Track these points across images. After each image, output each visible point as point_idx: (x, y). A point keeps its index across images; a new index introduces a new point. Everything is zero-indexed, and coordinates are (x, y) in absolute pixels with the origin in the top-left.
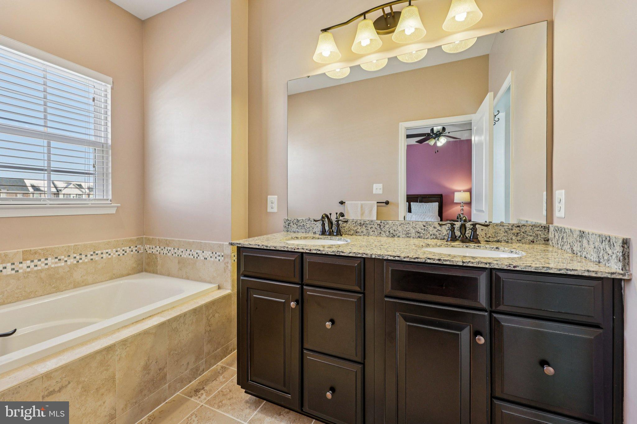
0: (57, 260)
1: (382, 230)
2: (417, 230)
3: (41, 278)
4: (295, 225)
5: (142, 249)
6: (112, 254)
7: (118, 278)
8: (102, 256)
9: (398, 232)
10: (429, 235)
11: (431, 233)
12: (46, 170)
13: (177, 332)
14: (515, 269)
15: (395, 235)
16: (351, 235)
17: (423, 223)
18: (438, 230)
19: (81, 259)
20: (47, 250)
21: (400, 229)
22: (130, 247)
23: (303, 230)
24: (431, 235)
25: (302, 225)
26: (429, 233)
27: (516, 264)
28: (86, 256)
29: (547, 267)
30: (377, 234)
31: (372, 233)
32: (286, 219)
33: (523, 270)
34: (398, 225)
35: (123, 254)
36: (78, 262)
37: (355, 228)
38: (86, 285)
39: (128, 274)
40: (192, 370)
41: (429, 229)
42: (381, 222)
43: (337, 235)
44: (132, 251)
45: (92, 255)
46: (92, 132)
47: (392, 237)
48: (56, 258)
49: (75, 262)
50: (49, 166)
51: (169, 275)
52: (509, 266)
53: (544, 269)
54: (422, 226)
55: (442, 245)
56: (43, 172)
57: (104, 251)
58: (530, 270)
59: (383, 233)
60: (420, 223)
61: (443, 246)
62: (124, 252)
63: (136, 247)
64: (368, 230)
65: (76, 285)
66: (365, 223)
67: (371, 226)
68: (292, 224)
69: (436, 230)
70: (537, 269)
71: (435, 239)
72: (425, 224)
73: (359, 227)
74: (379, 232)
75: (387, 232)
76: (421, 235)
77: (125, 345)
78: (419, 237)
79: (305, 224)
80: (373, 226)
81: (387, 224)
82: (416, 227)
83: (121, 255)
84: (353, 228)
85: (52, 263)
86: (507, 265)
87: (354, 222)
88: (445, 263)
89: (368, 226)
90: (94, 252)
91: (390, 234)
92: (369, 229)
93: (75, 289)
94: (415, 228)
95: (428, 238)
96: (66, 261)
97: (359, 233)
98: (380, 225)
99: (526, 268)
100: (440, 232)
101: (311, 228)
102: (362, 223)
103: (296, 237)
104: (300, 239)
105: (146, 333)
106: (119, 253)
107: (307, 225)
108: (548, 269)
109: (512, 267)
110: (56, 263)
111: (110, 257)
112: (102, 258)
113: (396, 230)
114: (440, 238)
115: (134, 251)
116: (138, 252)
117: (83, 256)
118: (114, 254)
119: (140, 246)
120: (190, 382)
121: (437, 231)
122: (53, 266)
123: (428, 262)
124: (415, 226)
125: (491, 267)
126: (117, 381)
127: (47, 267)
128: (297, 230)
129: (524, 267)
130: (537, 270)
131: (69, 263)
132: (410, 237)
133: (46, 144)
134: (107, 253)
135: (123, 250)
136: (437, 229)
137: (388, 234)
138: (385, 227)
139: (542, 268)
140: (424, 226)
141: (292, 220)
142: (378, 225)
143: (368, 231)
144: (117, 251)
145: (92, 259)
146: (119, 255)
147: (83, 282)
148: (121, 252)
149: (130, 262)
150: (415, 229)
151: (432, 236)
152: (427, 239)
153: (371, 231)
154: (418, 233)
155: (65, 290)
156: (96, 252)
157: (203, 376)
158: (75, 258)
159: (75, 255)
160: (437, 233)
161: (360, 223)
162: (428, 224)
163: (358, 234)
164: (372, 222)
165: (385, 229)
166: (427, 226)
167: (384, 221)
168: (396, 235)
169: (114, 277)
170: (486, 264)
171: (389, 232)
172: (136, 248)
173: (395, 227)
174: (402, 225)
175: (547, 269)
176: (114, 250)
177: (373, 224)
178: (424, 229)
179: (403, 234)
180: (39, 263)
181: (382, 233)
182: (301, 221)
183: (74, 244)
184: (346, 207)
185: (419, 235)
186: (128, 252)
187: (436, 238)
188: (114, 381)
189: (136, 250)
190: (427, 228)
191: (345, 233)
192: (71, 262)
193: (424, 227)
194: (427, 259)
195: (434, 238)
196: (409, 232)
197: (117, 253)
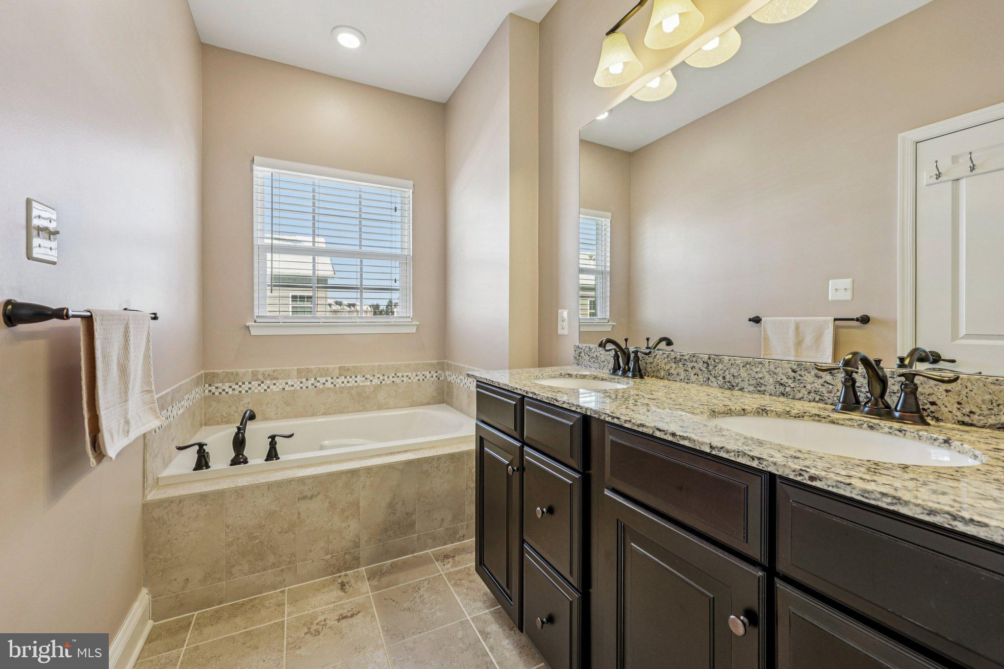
0: (364, 379)
1: (711, 373)
2: (779, 379)
3: (352, 395)
4: (587, 356)
5: (443, 376)
6: (412, 378)
7: (418, 406)
8: (402, 379)
9: (740, 380)
10: (804, 391)
11: (809, 387)
12: (357, 288)
13: (428, 476)
14: (814, 484)
15: (735, 384)
16: (661, 379)
17: (790, 365)
18: (825, 382)
19: (384, 380)
20: (356, 367)
21: (744, 373)
22: (430, 373)
23: (596, 365)
24: (809, 393)
25: (595, 356)
26: (805, 387)
27: (817, 473)
28: (388, 377)
29: (894, 497)
30: (701, 380)
31: (693, 378)
32: (577, 345)
33: (830, 489)
34: (741, 366)
35: (423, 380)
36: (381, 382)
37: (667, 367)
38: (388, 408)
39: (429, 404)
40: (447, 529)
41: (805, 378)
42: (709, 358)
43: (634, 376)
44: (432, 377)
45: (393, 377)
46: (398, 245)
47: (730, 388)
48: (364, 376)
49: (379, 383)
50: (361, 285)
51: (461, 410)
52: (800, 475)
53: (885, 499)
54: (790, 371)
55: (803, 417)
56: (355, 290)
57: (405, 374)
58: (848, 494)
59: (713, 379)
60: (786, 365)
61: (806, 418)
62: (424, 377)
63: (437, 372)
64: (687, 371)
65: (380, 408)
66: (683, 357)
67: (692, 364)
68: (583, 354)
69: (821, 381)
70: (866, 495)
71: (817, 402)
72: (795, 367)
73: (674, 366)
74: (706, 376)
75: (720, 378)
76: (788, 389)
77: (369, 473)
78: (783, 394)
79: (599, 355)
80: (695, 364)
81: (720, 361)
82: (776, 371)
83: (421, 380)
84: (663, 365)
85: (361, 381)
86: (794, 471)
87: (665, 356)
88: (682, 442)
89: (688, 363)
90: (396, 374)
91: (725, 382)
92: (690, 370)
93: (379, 411)
94: (775, 373)
95: (803, 398)
96: (371, 381)
97: (674, 376)
98: (708, 364)
99: (837, 487)
100: (831, 387)
101: (606, 363)
102: (678, 357)
103: (568, 374)
104: (575, 377)
105: (391, 467)
106: (419, 378)
107: (601, 356)
108: (897, 501)
109: (807, 478)
110: (363, 381)
111: (410, 381)
112: (403, 381)
113: (736, 374)
114: (830, 401)
115: (434, 377)
116: (439, 379)
117: (386, 378)
118: (414, 378)
119: (441, 372)
120: (445, 544)
121: (823, 385)
122: (361, 384)
123: (657, 436)
124: (773, 369)
125: (763, 467)
126: (361, 510)
127: (356, 384)
128: (589, 363)
129: (834, 484)
130: (866, 498)
131: (374, 383)
132: (763, 392)
133: (359, 263)
134: (407, 376)
135: (423, 375)
136: (824, 380)
137: (722, 383)
138: (716, 368)
139: (879, 496)
140: (794, 371)
141: (584, 348)
142: (704, 362)
143: (687, 373)
144: (417, 376)
145: (393, 382)
146: (419, 380)
147: (385, 405)
148: (421, 377)
149: (430, 390)
150: (775, 377)
151: (812, 394)
152: (800, 399)
153: (693, 374)
154: (782, 384)
155: (371, 410)
156: (398, 375)
157: (462, 544)
158: (379, 378)
159: (379, 376)
160: (823, 390)
161: (675, 358)
162: (802, 367)
163: (671, 378)
164: (694, 357)
165: (717, 372)
166: (799, 372)
167: (715, 357)
168: (737, 386)
169: (414, 404)
170: (753, 459)
171: (724, 378)
172: (437, 375)
173: (735, 368)
174: (748, 366)
175: (895, 501)
176: (414, 373)
177: (696, 362)
178: (794, 378)
179: (749, 385)
180: (351, 379)
181: (710, 379)
182: (594, 350)
183: (378, 364)
184: (762, 328)
185: (783, 390)
186: (428, 377)
187: (820, 399)
188: (358, 508)
189: (436, 377)
190: (800, 375)
191: (652, 374)
192: (375, 382)
193: (793, 374)
194: (656, 431)
195: (817, 399)
196: (761, 382)
197: (417, 378)
